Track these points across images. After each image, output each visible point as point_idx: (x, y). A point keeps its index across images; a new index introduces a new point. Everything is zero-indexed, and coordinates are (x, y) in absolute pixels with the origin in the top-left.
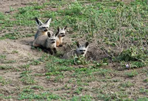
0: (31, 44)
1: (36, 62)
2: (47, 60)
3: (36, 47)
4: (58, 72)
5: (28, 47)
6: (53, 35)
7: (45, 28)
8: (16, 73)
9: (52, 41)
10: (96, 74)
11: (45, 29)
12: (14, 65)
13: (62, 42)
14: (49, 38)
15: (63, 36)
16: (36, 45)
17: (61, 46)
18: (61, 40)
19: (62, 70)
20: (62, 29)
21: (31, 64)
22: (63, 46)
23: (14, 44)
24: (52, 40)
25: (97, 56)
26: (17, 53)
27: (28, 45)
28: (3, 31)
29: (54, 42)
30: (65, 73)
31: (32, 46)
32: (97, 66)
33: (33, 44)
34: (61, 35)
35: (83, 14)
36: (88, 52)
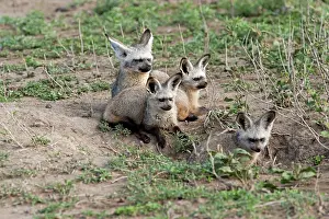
0: (99, 115)
1: (97, 174)
2: (134, 167)
3: (112, 125)
4: (155, 205)
5: (88, 125)
6: (165, 85)
7: (141, 60)
8: (26, 208)
9: (162, 104)
10: (270, 208)
11: (141, 65)
12: (27, 185)
13: (197, 105)
14: (154, 96)
15: (199, 87)
16: (113, 118)
17: (192, 118)
18: (195, 101)
19: (168, 198)
20: (196, 65)
21: (81, 179)
22: (200, 117)
23: (43, 115)
24: (163, 100)
25: (302, 150)
26: (45, 143)
27: (89, 116)
28: (25, 74)
29: (169, 108)
30: (175, 207)
31: (102, 120)
32: (284, 181)
33: (106, 114)
34: (197, 84)
35: (292, 13)
36: (274, 136)
